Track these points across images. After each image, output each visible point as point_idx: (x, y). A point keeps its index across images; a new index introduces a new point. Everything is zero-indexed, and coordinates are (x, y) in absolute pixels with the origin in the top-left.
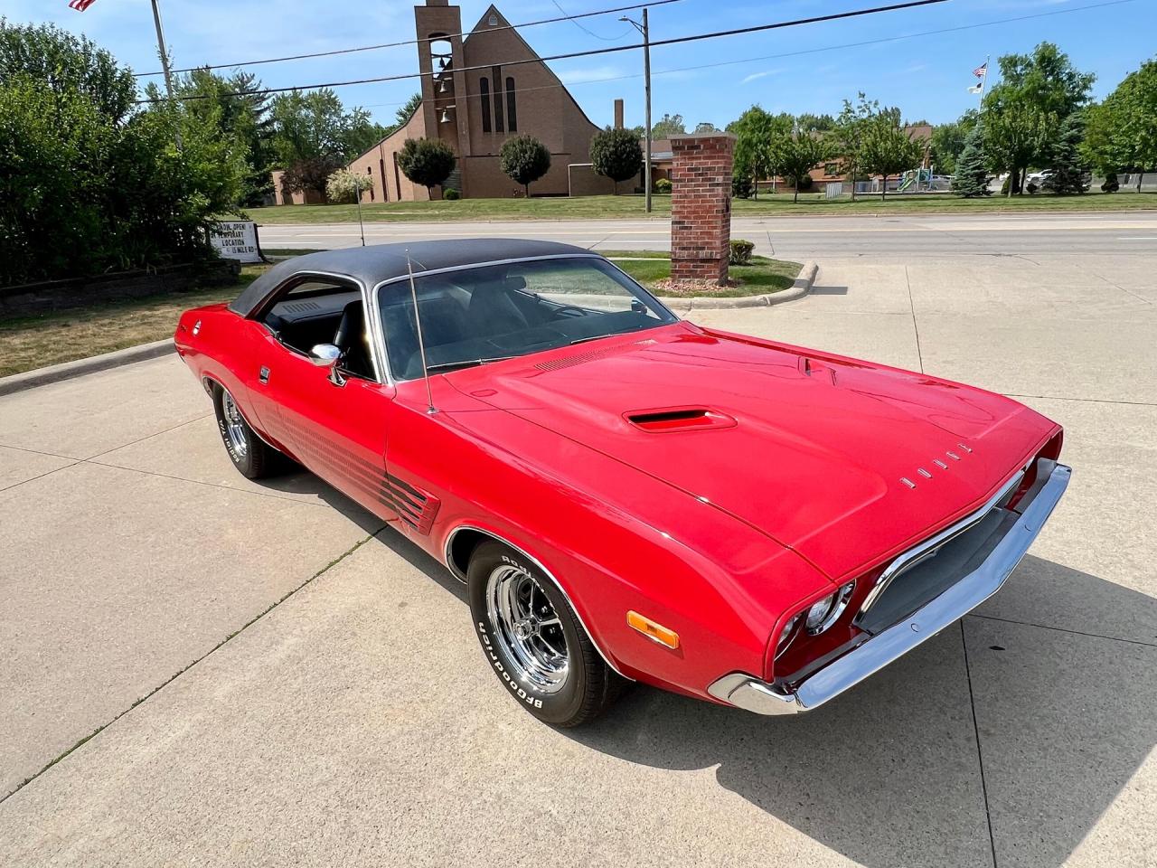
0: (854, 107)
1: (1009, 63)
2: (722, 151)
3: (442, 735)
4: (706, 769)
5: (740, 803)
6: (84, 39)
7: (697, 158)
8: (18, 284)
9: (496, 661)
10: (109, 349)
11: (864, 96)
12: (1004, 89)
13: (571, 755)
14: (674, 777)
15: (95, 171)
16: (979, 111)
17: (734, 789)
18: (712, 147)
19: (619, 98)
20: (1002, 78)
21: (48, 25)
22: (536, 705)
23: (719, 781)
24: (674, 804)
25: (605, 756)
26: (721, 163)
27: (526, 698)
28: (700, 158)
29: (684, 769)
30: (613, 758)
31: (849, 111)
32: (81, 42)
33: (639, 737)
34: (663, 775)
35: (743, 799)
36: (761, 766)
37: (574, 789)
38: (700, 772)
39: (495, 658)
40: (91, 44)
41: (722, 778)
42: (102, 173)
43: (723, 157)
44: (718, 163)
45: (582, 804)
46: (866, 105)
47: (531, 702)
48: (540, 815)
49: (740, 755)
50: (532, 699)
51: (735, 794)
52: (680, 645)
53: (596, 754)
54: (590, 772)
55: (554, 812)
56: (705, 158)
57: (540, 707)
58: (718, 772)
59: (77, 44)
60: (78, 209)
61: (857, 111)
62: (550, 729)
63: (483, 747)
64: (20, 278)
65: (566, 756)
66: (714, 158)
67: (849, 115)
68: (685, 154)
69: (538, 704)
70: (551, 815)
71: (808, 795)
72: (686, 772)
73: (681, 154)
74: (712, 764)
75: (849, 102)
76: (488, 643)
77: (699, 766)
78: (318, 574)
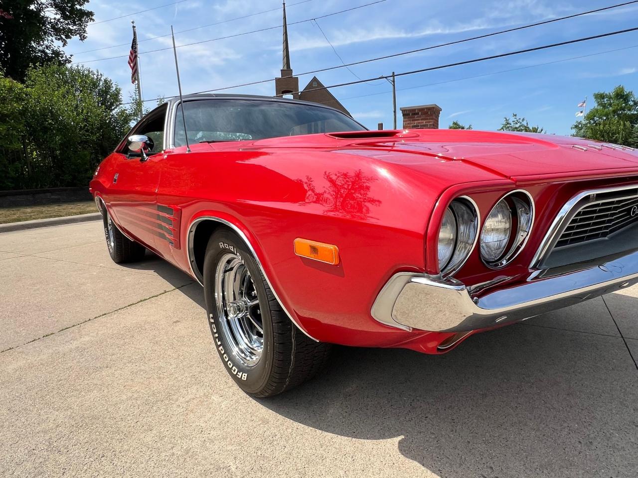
0: (510, 121)
1: (600, 97)
2: (431, 115)
3: (162, 401)
4: (389, 440)
5: (419, 471)
6: (98, 72)
7: (417, 120)
8: (43, 188)
9: (220, 345)
10: (76, 214)
11: (516, 115)
12: (597, 110)
13: (265, 421)
14: (357, 444)
15: (92, 133)
16: (584, 122)
17: (414, 458)
18: (426, 113)
19: (381, 123)
20: (596, 105)
21: (80, 66)
22: (243, 379)
23: (401, 450)
24: (352, 468)
25: (296, 424)
26: (431, 122)
27: (237, 374)
28: (419, 120)
29: (367, 439)
30: (303, 426)
31: (508, 124)
32: (96, 73)
33: (331, 411)
34: (346, 442)
35: (423, 468)
36: (444, 440)
37: (258, 449)
38: (382, 442)
39: (219, 343)
40: (101, 75)
41: (404, 449)
42: (96, 134)
43: (432, 119)
44: (429, 122)
45: (262, 462)
46: (517, 121)
47: (240, 377)
48: (218, 469)
49: (423, 430)
50: (241, 373)
51: (416, 463)
52: (340, 260)
53: (289, 422)
54: (279, 436)
55: (233, 468)
56: (422, 120)
57: (245, 379)
58: (400, 443)
59: (94, 74)
60: (80, 151)
61: (512, 124)
62: (254, 402)
63: (192, 411)
64: (45, 185)
65: (260, 422)
66: (427, 119)
67: (508, 125)
68: (411, 118)
69: (244, 377)
70: (229, 470)
71: (491, 468)
72: (369, 441)
73: (408, 118)
74: (394, 436)
75: (508, 119)
76: (215, 331)
77: (383, 436)
78: (129, 306)
